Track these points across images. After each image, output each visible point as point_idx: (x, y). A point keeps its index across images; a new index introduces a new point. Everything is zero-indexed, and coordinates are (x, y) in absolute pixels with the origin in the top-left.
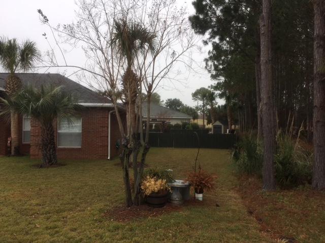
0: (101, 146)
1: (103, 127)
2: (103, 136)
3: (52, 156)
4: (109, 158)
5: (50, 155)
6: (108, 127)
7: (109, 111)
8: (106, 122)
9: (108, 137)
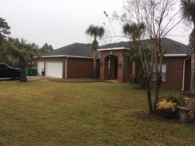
0: (177, 81)
1: (179, 69)
2: (179, 75)
3: (144, 84)
4: (183, 90)
5: (142, 83)
6: (183, 70)
7: (184, 59)
8: (182, 66)
9: (182, 76)
